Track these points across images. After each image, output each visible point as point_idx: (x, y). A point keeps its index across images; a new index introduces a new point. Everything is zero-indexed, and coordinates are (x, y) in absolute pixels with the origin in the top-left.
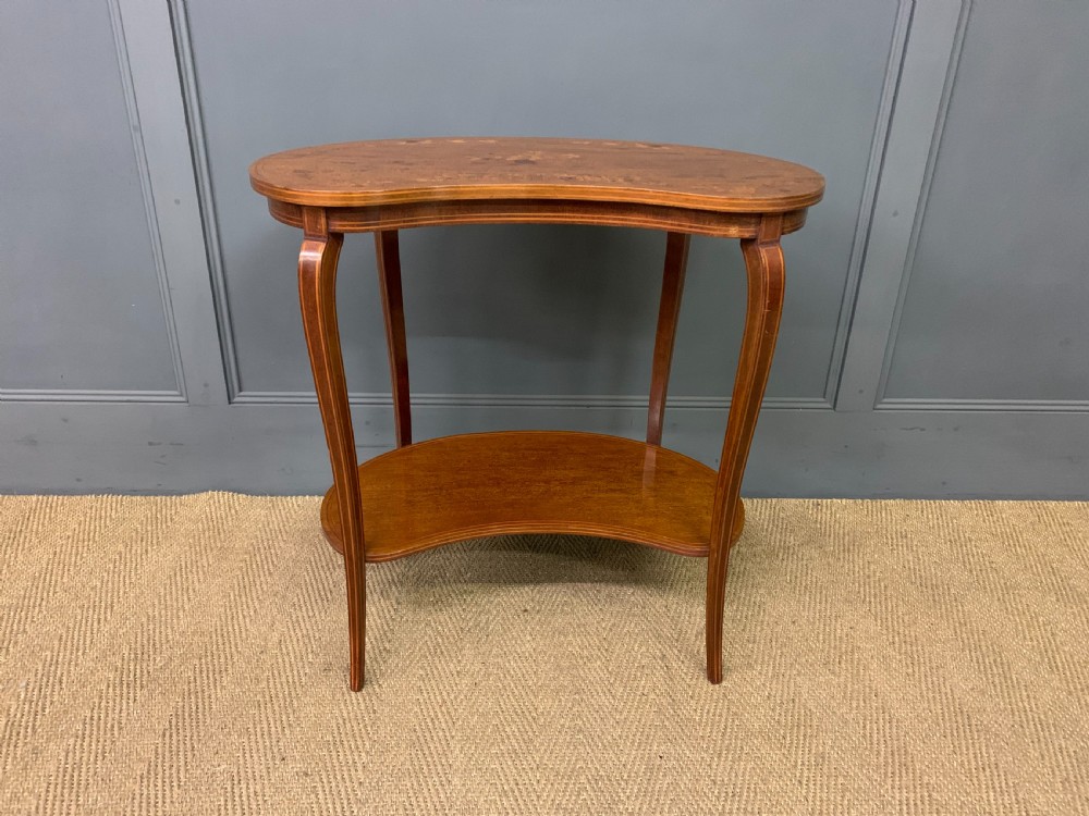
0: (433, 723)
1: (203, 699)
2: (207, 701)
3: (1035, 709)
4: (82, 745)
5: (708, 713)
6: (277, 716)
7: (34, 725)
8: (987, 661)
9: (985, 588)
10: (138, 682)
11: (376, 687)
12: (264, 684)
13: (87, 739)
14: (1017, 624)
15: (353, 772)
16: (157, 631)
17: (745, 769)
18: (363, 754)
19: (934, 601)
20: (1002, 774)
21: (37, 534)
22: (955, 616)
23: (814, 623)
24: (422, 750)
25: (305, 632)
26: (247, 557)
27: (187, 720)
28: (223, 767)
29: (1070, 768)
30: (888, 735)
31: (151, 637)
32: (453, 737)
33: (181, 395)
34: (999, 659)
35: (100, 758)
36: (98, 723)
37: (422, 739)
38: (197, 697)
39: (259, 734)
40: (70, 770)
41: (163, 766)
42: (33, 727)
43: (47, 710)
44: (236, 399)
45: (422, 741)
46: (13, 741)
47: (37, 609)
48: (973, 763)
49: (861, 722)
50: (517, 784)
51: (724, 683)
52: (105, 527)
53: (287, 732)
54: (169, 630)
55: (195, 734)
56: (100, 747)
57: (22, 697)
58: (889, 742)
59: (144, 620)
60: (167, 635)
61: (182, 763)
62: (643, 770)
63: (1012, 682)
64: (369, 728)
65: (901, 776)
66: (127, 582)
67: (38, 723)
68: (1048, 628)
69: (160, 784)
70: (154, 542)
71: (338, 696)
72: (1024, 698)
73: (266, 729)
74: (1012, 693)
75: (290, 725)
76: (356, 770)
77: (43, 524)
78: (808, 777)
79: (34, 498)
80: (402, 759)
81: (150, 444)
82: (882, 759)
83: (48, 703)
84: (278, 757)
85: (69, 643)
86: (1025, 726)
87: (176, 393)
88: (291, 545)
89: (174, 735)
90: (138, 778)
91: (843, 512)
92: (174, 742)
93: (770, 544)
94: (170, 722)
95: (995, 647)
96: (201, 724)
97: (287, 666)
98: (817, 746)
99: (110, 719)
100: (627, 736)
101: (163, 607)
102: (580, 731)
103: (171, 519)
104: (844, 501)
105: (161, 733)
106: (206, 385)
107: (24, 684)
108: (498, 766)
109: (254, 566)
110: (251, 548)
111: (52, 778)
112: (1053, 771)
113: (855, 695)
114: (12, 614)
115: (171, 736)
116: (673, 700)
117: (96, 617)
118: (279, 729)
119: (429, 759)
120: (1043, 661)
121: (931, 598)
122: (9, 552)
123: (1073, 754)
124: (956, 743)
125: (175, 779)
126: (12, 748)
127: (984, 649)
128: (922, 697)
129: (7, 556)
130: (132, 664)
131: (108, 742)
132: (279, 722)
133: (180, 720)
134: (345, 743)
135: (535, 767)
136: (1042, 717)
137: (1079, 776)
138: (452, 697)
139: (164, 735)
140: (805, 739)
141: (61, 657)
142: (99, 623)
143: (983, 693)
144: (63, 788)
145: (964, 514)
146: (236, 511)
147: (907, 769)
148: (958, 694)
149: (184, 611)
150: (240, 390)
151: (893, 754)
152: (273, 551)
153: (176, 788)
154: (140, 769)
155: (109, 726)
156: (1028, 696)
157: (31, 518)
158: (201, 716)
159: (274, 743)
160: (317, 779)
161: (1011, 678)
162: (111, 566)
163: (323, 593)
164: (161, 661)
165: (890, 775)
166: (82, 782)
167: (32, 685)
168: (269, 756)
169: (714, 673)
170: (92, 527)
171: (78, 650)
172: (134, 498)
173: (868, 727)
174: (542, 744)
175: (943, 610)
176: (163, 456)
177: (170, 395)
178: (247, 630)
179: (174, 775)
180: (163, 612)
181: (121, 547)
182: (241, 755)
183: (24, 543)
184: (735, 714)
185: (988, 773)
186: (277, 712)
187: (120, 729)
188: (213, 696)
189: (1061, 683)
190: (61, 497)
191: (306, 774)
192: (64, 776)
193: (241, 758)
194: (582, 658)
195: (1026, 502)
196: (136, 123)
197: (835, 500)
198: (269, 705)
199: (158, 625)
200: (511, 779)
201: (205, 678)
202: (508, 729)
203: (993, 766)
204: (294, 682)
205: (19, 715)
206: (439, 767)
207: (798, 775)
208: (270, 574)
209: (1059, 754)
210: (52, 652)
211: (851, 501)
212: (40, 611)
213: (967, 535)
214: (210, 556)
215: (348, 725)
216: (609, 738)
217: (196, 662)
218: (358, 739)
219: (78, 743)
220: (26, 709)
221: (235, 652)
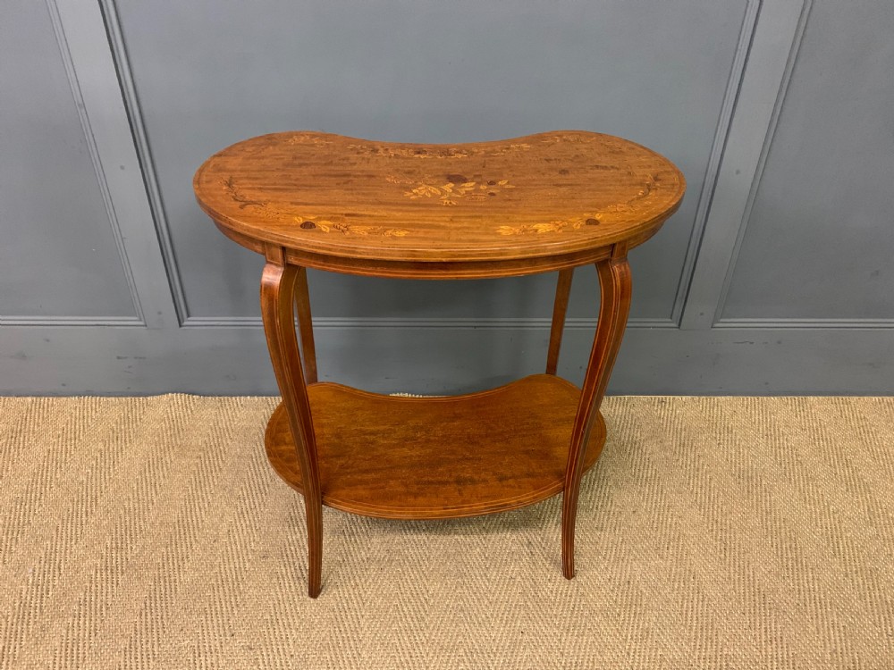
0: (348, 603)
1: (170, 582)
2: (173, 584)
3: (817, 590)
4: (78, 623)
5: (561, 594)
6: (228, 597)
7: (41, 606)
8: (784, 546)
9: (790, 479)
10: (119, 568)
12: (217, 570)
13: (82, 618)
14: (811, 513)
15: (286, 647)
16: (133, 522)
17: (587, 642)
18: (294, 631)
19: (748, 492)
20: (785, 646)
21: (34, 433)
22: (763, 505)
23: (650, 512)
24: (339, 627)
25: (248, 522)
26: (201, 454)
27: (159, 602)
28: (186, 642)
29: (838, 641)
30: (700, 612)
31: (128, 527)
32: (363, 616)
33: (141, 320)
34: (793, 546)
35: (93, 634)
36: (90, 604)
37: (338, 617)
38: (165, 582)
39: (214, 613)
40: (70, 645)
41: (141, 641)
42: (41, 609)
43: (50, 593)
44: (185, 323)
45: (339, 620)
46: (26, 620)
47: (37, 502)
48: (763, 637)
49: (680, 601)
50: (411, 657)
52: (88, 426)
53: (236, 612)
54: (142, 522)
55: (165, 614)
56: (93, 625)
57: (30, 581)
58: (700, 619)
59: (122, 512)
60: (140, 526)
61: (155, 639)
62: (508, 644)
63: (802, 565)
64: (298, 609)
65: (706, 649)
66: (107, 477)
67: (44, 605)
68: (836, 516)
69: (139, 657)
70: (127, 440)
71: (275, 580)
72: (810, 579)
73: (219, 609)
74: (801, 576)
75: (237, 606)
76: (289, 645)
77: (38, 424)
78: (635, 649)
79: (29, 399)
80: (324, 635)
81: (119, 358)
82: (693, 634)
83: (51, 587)
84: (228, 634)
85: (64, 533)
86: (808, 605)
87: (136, 318)
88: (236, 443)
89: (149, 614)
90: (123, 652)
91: (684, 409)
92: (149, 620)
93: (620, 439)
94: (145, 603)
95: (792, 533)
96: (169, 605)
97: (235, 553)
98: (644, 623)
99: (99, 600)
100: (497, 615)
101: (136, 500)
102: (462, 610)
103: (140, 419)
104: (684, 398)
105: (138, 613)
106: (160, 313)
107: (31, 571)
108: (397, 641)
109: (207, 462)
110: (204, 446)
111: (57, 652)
112: (825, 644)
113: (677, 577)
114: (18, 507)
115: (146, 615)
116: (535, 583)
117: (84, 510)
118: (229, 609)
119: (344, 635)
120: (829, 545)
121: (746, 490)
122: (12, 450)
123: (842, 629)
124: (752, 620)
125: (151, 653)
126: (25, 626)
127: (783, 534)
128: (730, 578)
129: (11, 454)
130: (114, 552)
131: (99, 621)
132: (228, 603)
133: (153, 602)
134: (280, 621)
135: (425, 642)
136: (822, 596)
137: (844, 648)
138: (363, 580)
139: (141, 615)
140: (635, 617)
141: (59, 546)
142: (87, 515)
143: (777, 575)
144: (66, 660)
145: (780, 408)
146: (192, 411)
147: (712, 642)
148: (758, 575)
149: (153, 504)
150: (188, 316)
151: (701, 629)
152: (221, 448)
153: (151, 661)
154: (124, 643)
155: (98, 606)
156: (813, 579)
157: (28, 418)
158: (169, 599)
159: (225, 621)
160: (258, 653)
161: (802, 562)
162: (94, 462)
163: (262, 487)
164: (136, 549)
165: (698, 647)
166: (80, 655)
167: (37, 570)
168: (222, 632)
170: (77, 427)
171: (71, 540)
172: (109, 399)
173: (685, 606)
174: (431, 622)
175: (755, 500)
176: (129, 367)
177: (132, 320)
178: (203, 521)
179: (150, 649)
180: (137, 505)
181: (101, 446)
182: (200, 631)
183: (24, 442)
184: (583, 595)
185: (774, 646)
186: (227, 594)
187: (107, 609)
188: (178, 581)
189: (840, 566)
190: (51, 399)
191: (251, 649)
192: (66, 650)
193: (200, 635)
194: (465, 546)
195: (833, 398)
196: (80, 102)
197: (677, 397)
198: (221, 588)
199: (133, 517)
200: (406, 652)
201: (171, 564)
202: (405, 609)
203: (779, 640)
204: (240, 568)
205: (29, 598)
206: (352, 642)
207: (627, 647)
208: (220, 469)
209: (831, 629)
210: (52, 541)
211: (690, 397)
212: (40, 505)
213: (781, 429)
214: (172, 453)
215: (282, 605)
216: (483, 616)
217: (163, 550)
218: (290, 617)
219: (76, 622)
220: (34, 592)
221: (194, 541)
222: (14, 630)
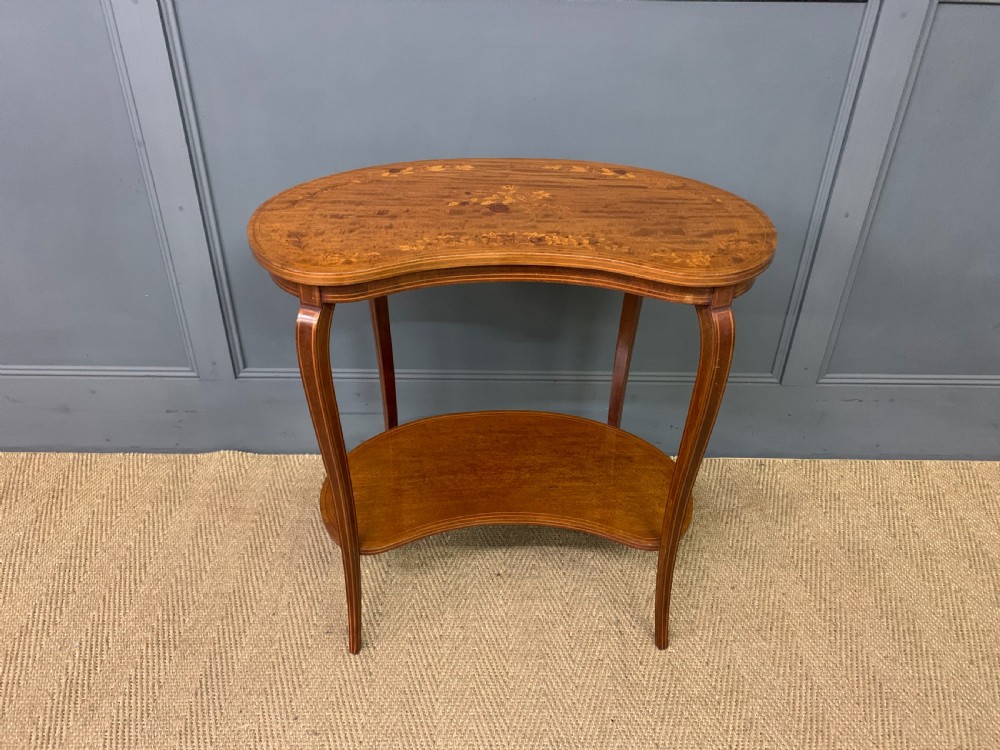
0: (420, 685)
1: (227, 659)
2: (230, 661)
3: (939, 678)
4: (129, 703)
5: (654, 678)
6: (289, 677)
7: (89, 683)
8: (901, 629)
9: (906, 553)
10: (172, 642)
11: (371, 649)
12: (277, 646)
13: (133, 697)
14: (931, 591)
15: (354, 733)
16: (185, 592)
17: (684, 733)
18: (362, 715)
19: (859, 567)
20: (905, 741)
21: (76, 493)
22: (877, 582)
23: (751, 588)
24: (411, 712)
25: (309, 594)
26: (257, 517)
27: (215, 680)
28: (247, 725)
29: (964, 737)
30: (809, 701)
31: (180, 597)
32: (437, 700)
33: (193, 371)
34: (912, 628)
35: (145, 715)
36: (142, 682)
37: (410, 700)
38: (221, 658)
39: (275, 694)
40: (121, 726)
41: (197, 723)
42: (89, 686)
43: (99, 669)
44: (241, 375)
45: (411, 703)
46: (73, 698)
47: (82, 569)
48: (880, 730)
49: (786, 688)
50: (491, 745)
51: (669, 649)
52: (134, 485)
53: (298, 692)
54: (195, 592)
55: (222, 694)
56: (145, 705)
57: (77, 656)
58: (809, 709)
59: (173, 581)
60: (193, 596)
61: (213, 721)
62: (597, 733)
63: (922, 650)
64: (366, 690)
65: (817, 742)
66: (157, 542)
67: (92, 682)
68: (959, 595)
69: (195, 741)
70: (177, 501)
71: (340, 658)
72: (931, 666)
73: (280, 689)
74: (921, 662)
75: (300, 686)
76: (357, 730)
77: (81, 482)
78: (738, 741)
79: (71, 455)
80: (395, 720)
81: (168, 411)
82: (802, 726)
83: (99, 662)
84: (291, 717)
85: (112, 603)
86: (929, 695)
87: (188, 369)
88: (295, 505)
89: (205, 694)
90: (178, 736)
91: (786, 472)
92: (205, 700)
93: (716, 505)
94: (201, 682)
95: (910, 614)
96: (226, 683)
97: (296, 628)
98: (747, 712)
99: (150, 678)
100: (584, 700)
101: (188, 568)
102: (545, 695)
103: (190, 478)
104: (785, 460)
105: (194, 692)
106: (214, 364)
107: (77, 644)
108: (475, 728)
109: (264, 527)
110: (260, 508)
111: (107, 734)
112: (949, 739)
113: (783, 661)
114: (62, 574)
115: (202, 695)
116: (625, 665)
117: (132, 577)
118: (291, 690)
119: (417, 721)
120: (951, 628)
121: (856, 564)
122: (54, 511)
123: (968, 722)
124: (868, 710)
125: (208, 737)
126: (72, 705)
127: (900, 615)
128: (842, 664)
129: (53, 516)
130: (166, 624)
131: (151, 701)
132: (290, 683)
133: (209, 680)
134: (347, 704)
135: (506, 729)
136: (945, 686)
137: (971, 744)
138: (436, 660)
139: (196, 694)
140: (736, 705)
141: (106, 618)
142: (136, 584)
143: (895, 660)
144: (117, 743)
145: (893, 473)
146: (246, 471)
147: (823, 735)
148: (873, 661)
149: (206, 572)
150: (245, 367)
151: (811, 721)
152: (279, 511)
153: (208, 745)
154: (179, 725)
155: (150, 684)
156: (935, 665)
157: (70, 476)
158: (225, 677)
159: (288, 703)
160: (324, 738)
161: (921, 648)
162: (142, 525)
163: (323, 555)
164: (189, 622)
165: (808, 741)
166: (132, 738)
167: (84, 643)
168: (284, 715)
169: (662, 639)
170: (123, 487)
171: (119, 610)
172: (156, 456)
173: (792, 694)
174: (512, 707)
175: (866, 577)
176: (179, 421)
177: (183, 371)
178: (260, 592)
179: (207, 732)
180: (189, 573)
181: (148, 507)
182: (260, 713)
183: (66, 502)
184: (678, 679)
185: (892, 740)
186: (289, 673)
187: (160, 687)
188: (235, 657)
189: (964, 651)
190: (94, 455)
191: (316, 734)
192: (117, 732)
193: (261, 717)
194: (547, 623)
195: (952, 462)
196: (140, 139)
197: (777, 460)
198: (282, 667)
199: (184, 587)
200: (485, 740)
201: (227, 639)
202: (483, 692)
203: (898, 733)
204: (302, 644)
205: (75, 674)
206: (426, 728)
207: (729, 739)
208: (278, 535)
209: (956, 722)
210: (99, 612)
211: (792, 460)
212: (85, 572)
213: (894, 497)
214: (225, 517)
215: (349, 687)
216: (569, 702)
217: (219, 623)
218: (357, 700)
219: (127, 701)
220: (81, 668)
221: (251, 614)
222: (60, 709)
